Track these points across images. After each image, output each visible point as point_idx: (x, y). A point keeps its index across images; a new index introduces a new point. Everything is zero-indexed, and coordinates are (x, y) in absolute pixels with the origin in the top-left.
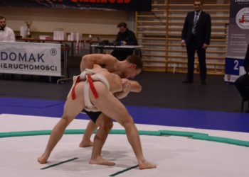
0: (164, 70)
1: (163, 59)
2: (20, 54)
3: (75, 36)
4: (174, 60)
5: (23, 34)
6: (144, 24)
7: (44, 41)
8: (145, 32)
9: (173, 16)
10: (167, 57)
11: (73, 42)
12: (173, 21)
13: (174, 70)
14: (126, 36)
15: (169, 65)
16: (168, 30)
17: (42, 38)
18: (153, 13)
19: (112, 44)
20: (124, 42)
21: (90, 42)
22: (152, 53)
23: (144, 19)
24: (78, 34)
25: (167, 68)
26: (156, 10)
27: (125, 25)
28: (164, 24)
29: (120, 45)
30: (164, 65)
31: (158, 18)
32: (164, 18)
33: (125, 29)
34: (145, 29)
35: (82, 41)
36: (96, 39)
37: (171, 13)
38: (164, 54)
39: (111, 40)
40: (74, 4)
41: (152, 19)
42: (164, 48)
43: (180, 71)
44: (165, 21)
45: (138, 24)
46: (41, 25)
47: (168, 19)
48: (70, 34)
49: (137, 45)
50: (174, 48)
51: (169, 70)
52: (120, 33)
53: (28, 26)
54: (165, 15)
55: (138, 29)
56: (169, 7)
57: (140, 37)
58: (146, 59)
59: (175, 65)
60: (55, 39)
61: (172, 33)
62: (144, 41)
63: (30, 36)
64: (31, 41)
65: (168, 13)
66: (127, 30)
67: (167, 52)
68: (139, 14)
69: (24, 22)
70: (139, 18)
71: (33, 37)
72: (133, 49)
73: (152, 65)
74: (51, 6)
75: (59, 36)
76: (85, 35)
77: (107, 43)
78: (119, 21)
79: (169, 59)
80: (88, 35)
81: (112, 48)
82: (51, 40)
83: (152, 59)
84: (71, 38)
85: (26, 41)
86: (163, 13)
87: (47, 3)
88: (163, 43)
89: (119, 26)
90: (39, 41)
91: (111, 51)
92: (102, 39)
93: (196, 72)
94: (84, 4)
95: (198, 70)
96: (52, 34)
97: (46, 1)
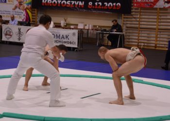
1: (137, 41)
2: (57, 35)
3: (89, 27)
4: (142, 41)
5: (62, 25)
6: (127, 21)
7: (73, 29)
8: (127, 25)
9: (143, 17)
10: (138, 39)
11: (88, 30)
12: (143, 20)
13: (142, 47)
14: (117, 27)
15: (140, 44)
16: (140, 24)
17: (72, 27)
18: (132, 15)
19: (108, 31)
20: (115, 30)
21: (97, 30)
22: (131, 37)
23: (127, 18)
24: (91, 25)
27: (116, 21)
28: (138, 21)
29: (112, 32)
30: (136, 44)
31: (135, 18)
32: (138, 18)
33: (116, 23)
34: (127, 24)
35: (93, 29)
36: (100, 29)
37: (142, 15)
38: (137, 38)
39: (107, 29)
40: (90, 9)
41: (132, 18)
42: (137, 34)
43: (146, 47)
44: (138, 20)
45: (124, 21)
46: (72, 20)
47: (140, 18)
48: (86, 25)
49: (122, 32)
50: (143, 35)
51: (139, 47)
52: (113, 25)
53: (65, 20)
54: (139, 16)
55: (123, 24)
56: (141, 12)
57: (124, 28)
58: (127, 40)
59: (142, 44)
60: (79, 28)
61: (142, 26)
62: (126, 30)
63: (66, 26)
64: (66, 28)
65: (140, 15)
66: (117, 24)
67: (139, 36)
68: (124, 15)
69: (63, 18)
70: (124, 18)
71: (67, 27)
72: (119, 34)
74: (77, 10)
75: (81, 26)
76: (95, 26)
77: (105, 30)
78: (113, 19)
79: (140, 41)
81: (108, 34)
82: (77, 29)
83: (130, 40)
84: (87, 28)
85: (63, 28)
86: (137, 15)
87: (76, 8)
88: (137, 32)
90: (70, 29)
91: (108, 35)
92: (103, 29)
93: (154, 48)
94: (95, 9)
95: (156, 47)
96: (77, 25)
97: (75, 7)
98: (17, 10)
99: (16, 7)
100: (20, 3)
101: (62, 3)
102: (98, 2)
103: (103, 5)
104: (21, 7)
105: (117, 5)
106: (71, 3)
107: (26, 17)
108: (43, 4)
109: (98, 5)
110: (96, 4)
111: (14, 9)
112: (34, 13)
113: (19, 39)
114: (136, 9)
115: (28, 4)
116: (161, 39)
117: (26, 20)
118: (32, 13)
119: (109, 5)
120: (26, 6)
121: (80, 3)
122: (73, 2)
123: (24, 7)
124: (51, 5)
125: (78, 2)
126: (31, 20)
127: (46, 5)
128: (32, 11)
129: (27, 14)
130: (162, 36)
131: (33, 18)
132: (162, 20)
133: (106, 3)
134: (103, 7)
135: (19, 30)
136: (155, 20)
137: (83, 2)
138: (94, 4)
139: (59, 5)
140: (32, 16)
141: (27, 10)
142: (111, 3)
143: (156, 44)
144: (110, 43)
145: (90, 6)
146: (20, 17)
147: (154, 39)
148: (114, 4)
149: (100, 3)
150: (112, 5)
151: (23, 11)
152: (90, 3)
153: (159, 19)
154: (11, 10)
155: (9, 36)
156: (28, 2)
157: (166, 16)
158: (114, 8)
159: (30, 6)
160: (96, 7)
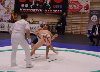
0: (71, 33)
1: (70, 30)
4: (73, 30)
5: (31, 22)
7: (37, 24)
9: (74, 17)
10: (71, 29)
12: (74, 19)
13: (73, 33)
15: (72, 32)
16: (72, 21)
18: (68, 16)
19: (56, 25)
22: (67, 28)
24: (46, 22)
25: (71, 32)
26: (69, 15)
28: (71, 20)
30: (71, 31)
31: (69, 18)
32: (71, 18)
36: (51, 24)
38: (71, 28)
39: (55, 24)
40: (45, 13)
42: (71, 27)
43: (75, 33)
44: (71, 19)
46: (36, 19)
47: (72, 18)
50: (74, 27)
51: (72, 33)
52: (58, 22)
53: (32, 19)
54: (71, 17)
56: (72, 15)
59: (74, 32)
60: (40, 23)
65: (72, 16)
67: (72, 28)
71: (34, 23)
73: (67, 31)
74: (39, 14)
75: (41, 22)
77: (54, 25)
78: (58, 18)
80: (49, 22)
84: (44, 23)
85: (32, 24)
86: (71, 16)
88: (71, 25)
89: (58, 20)
90: (35, 24)
91: (55, 27)
92: (53, 24)
93: (80, 34)
94: (48, 13)
95: (80, 33)
96: (39, 22)
97: (37, 13)
98: (7, 14)
99: (6, 13)
100: (8, 11)
101: (31, 10)
102: (50, 9)
103: (53, 11)
104: (9, 13)
105: (60, 11)
106: (35, 10)
107: (12, 18)
108: (20, 11)
109: (50, 11)
110: (49, 10)
111: (5, 14)
112: (16, 16)
113: (9, 30)
114: (70, 13)
115: (12, 11)
116: (83, 29)
117: (11, 20)
118: (14, 16)
119: (55, 11)
120: (11, 12)
121: (40, 10)
122: (36, 10)
123: (10, 13)
124: (24, 11)
125: (39, 10)
126: (14, 19)
127: (22, 11)
128: (15, 14)
129: (12, 16)
130: (83, 27)
131: (15, 19)
132: (83, 19)
133: (54, 10)
134: (52, 12)
135: (9, 25)
136: (80, 19)
137: (42, 10)
138: (47, 11)
139: (29, 11)
140: (15, 17)
141: (12, 14)
142: (56, 10)
143: (81, 32)
144: (57, 31)
145: (46, 12)
146: (8, 18)
147: (80, 29)
148: (58, 11)
149: (51, 10)
150: (57, 11)
151: (9, 15)
152: (46, 10)
153: (82, 18)
154: (3, 14)
155: (3, 29)
156: (12, 10)
157: (86, 17)
158: (59, 13)
159: (13, 12)
160: (49, 12)
